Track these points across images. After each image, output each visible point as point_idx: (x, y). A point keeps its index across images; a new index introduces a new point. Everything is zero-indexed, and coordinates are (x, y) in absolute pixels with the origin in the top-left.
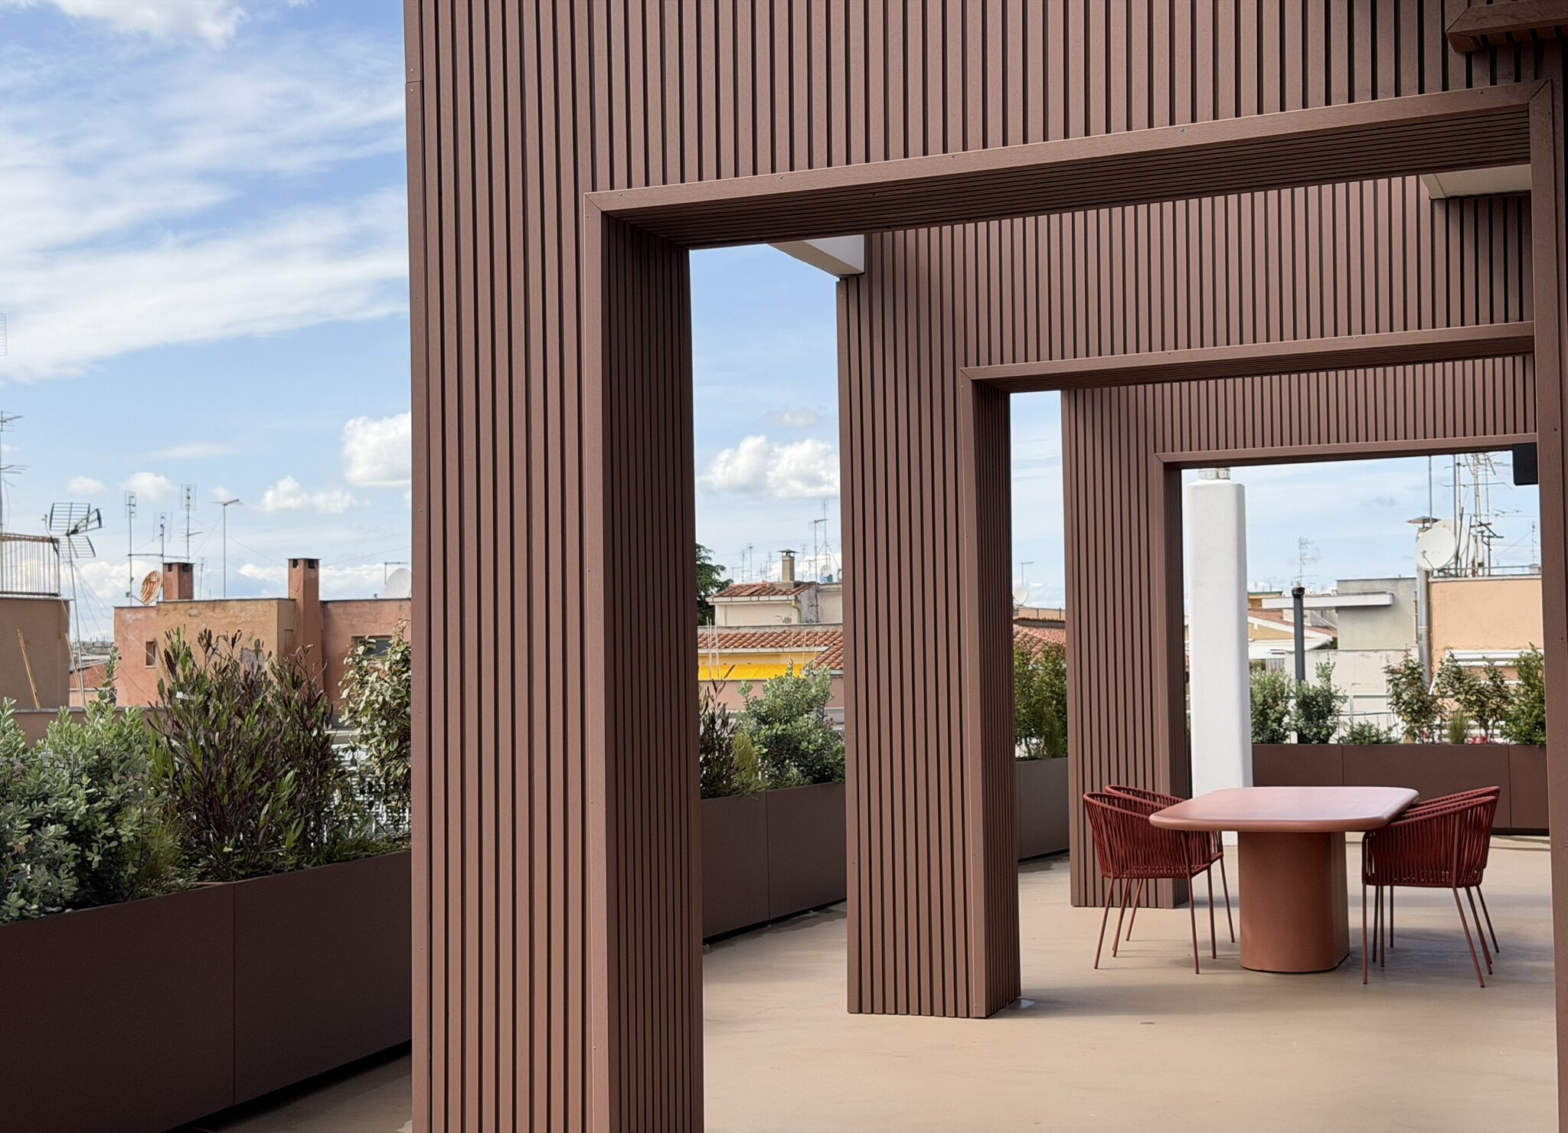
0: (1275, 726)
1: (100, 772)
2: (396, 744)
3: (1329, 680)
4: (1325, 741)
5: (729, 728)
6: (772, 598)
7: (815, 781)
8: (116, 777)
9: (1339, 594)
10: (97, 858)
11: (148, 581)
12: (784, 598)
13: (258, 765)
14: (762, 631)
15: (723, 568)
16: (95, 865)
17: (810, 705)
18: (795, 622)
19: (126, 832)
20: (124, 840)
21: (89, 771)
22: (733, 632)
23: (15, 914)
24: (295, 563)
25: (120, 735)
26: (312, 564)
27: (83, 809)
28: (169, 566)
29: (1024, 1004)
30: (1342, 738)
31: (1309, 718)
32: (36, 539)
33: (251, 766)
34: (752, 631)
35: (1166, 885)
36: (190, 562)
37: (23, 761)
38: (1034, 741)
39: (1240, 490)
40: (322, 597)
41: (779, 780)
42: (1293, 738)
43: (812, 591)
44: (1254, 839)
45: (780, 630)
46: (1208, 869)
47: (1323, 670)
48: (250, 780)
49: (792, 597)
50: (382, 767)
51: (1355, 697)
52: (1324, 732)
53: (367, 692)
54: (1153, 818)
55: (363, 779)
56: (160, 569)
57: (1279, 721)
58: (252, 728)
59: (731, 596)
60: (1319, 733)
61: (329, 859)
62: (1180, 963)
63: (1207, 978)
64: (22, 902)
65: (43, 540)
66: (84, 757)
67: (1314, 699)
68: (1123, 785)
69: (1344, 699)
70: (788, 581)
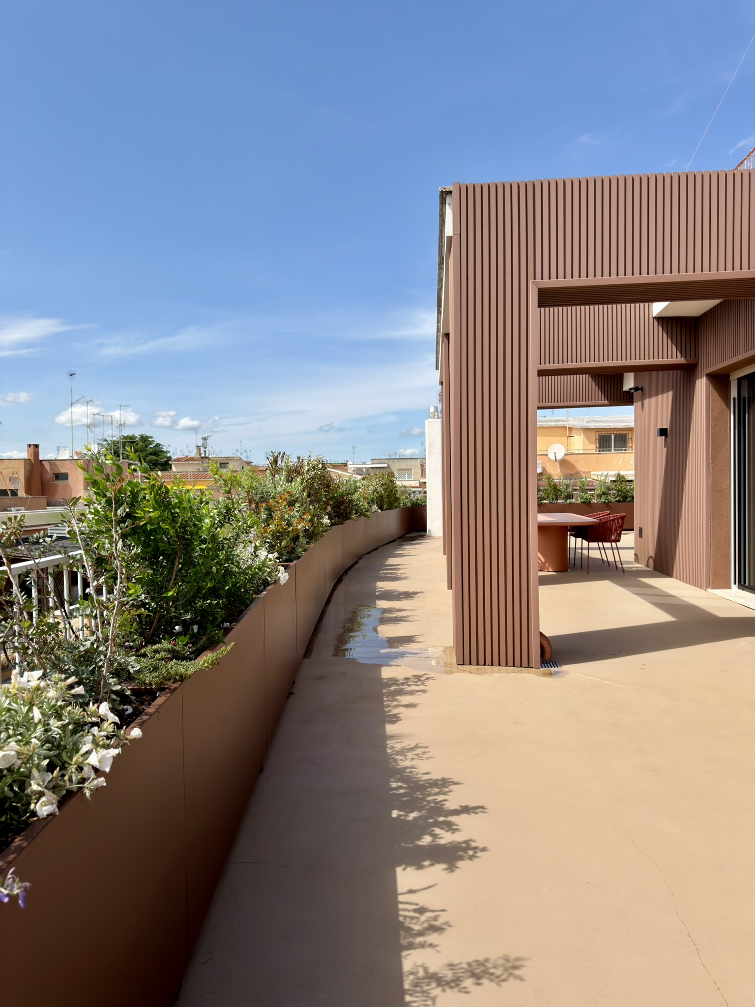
6: (193, 462)
9: (372, 464)
14: (190, 473)
22: (178, 474)
24: (30, 446)
26: (37, 446)
34: (187, 473)
40: (41, 458)
45: (197, 473)
49: (200, 462)
59: (175, 461)
70: (198, 456)
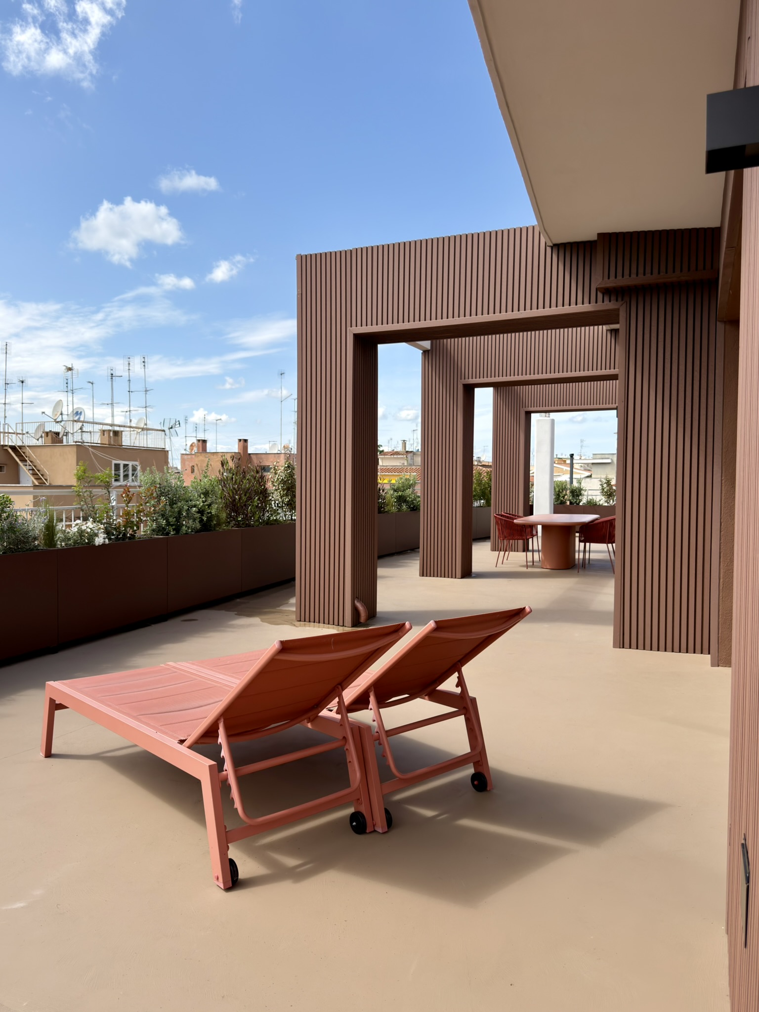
0: (562, 499)
1: (206, 494)
2: (286, 491)
3: (581, 484)
4: (579, 504)
5: (384, 492)
6: (398, 456)
7: (411, 510)
8: (210, 496)
9: (594, 459)
10: (206, 518)
11: (191, 445)
12: (402, 456)
13: (248, 495)
14: (395, 467)
15: (381, 446)
16: (205, 520)
17: (410, 486)
18: (406, 464)
19: (213, 512)
20: (213, 513)
21: (203, 494)
22: (385, 467)
23: (185, 532)
24: (240, 440)
25: (211, 484)
26: (246, 441)
27: (202, 504)
28: (199, 440)
29: (473, 575)
30: (584, 503)
31: (573, 496)
32: (157, 430)
33: (245, 495)
34: (391, 467)
35: (521, 542)
36: (205, 439)
37: (184, 490)
38: (482, 501)
39: (553, 421)
40: (249, 452)
41: (399, 510)
42: (568, 503)
43: (412, 454)
44: (547, 528)
45: (400, 467)
46: (533, 538)
47: (579, 481)
48: (245, 500)
49: (405, 456)
50: (281, 499)
51: (589, 490)
52: (578, 501)
53: (277, 476)
54: (515, 521)
55: (275, 502)
56: (195, 442)
57: (564, 497)
58: (246, 484)
59: (384, 455)
60: (576, 501)
61: (267, 524)
62: (523, 566)
63: (530, 570)
64: (186, 529)
65: (160, 430)
66: (201, 490)
67: (575, 490)
68: (508, 512)
69: (586, 490)
70: (404, 450)
